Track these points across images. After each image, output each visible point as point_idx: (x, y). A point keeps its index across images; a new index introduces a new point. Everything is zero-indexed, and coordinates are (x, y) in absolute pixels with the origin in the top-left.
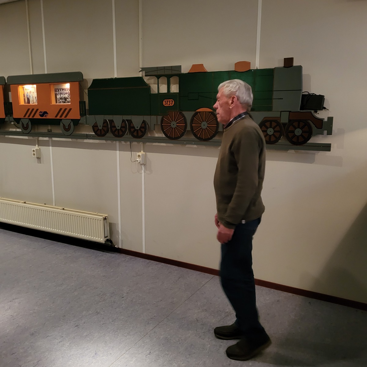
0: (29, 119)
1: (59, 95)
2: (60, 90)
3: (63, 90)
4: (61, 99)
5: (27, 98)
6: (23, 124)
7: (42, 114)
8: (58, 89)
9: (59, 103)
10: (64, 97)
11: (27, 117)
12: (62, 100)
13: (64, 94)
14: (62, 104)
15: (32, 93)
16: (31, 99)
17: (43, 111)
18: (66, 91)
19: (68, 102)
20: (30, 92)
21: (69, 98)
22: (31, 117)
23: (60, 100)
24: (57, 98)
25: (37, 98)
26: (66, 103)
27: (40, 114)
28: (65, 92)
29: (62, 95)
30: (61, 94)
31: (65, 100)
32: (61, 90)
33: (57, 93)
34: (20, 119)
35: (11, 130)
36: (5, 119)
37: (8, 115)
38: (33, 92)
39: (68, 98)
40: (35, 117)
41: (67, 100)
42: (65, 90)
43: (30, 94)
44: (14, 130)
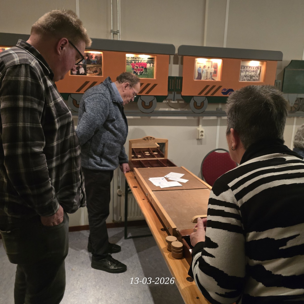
0: (206, 97)
1: (244, 73)
2: (246, 67)
3: (250, 68)
4: (246, 76)
5: (199, 73)
6: (195, 103)
7: (225, 91)
8: (244, 66)
9: (242, 80)
10: (250, 75)
11: (203, 94)
12: (247, 78)
13: (250, 72)
14: (246, 81)
15: (207, 68)
16: (203, 75)
17: (228, 88)
18: (254, 69)
19: (254, 80)
20: (204, 67)
21: (256, 77)
22: (209, 95)
23: (245, 78)
24: (241, 75)
25: (212, 74)
26: (251, 81)
27: (223, 91)
28: (252, 70)
29: (247, 73)
30: (247, 71)
31: (250, 78)
32: (248, 67)
33: (242, 70)
34: (193, 96)
35: (161, 109)
36: (167, 96)
37: (173, 93)
38: (209, 67)
39: (254, 77)
40: (215, 95)
41: (253, 78)
42: (252, 68)
43: (204, 69)
44: (167, 110)
